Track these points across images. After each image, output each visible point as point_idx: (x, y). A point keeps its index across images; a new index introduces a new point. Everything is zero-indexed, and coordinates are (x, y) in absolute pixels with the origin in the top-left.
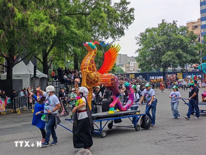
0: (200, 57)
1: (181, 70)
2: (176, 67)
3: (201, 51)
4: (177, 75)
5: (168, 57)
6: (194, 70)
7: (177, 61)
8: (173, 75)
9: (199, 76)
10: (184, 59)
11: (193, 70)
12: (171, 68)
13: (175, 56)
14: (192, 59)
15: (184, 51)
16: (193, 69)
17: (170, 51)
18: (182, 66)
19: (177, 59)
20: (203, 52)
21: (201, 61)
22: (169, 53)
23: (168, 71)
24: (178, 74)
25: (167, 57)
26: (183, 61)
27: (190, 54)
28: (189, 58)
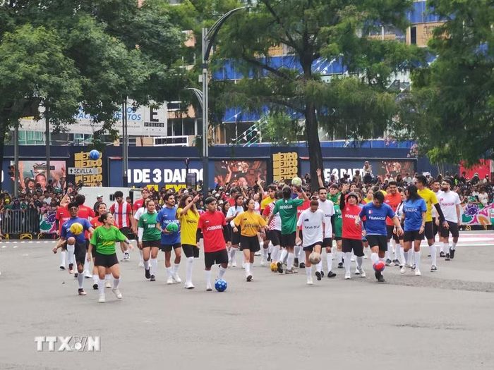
0: (199, 68)
1: (96, 134)
2: (68, 114)
3: (205, 33)
4: (70, 163)
5: (20, 60)
6: (170, 141)
7: (74, 86)
8: (52, 163)
9: (192, 171)
10: (112, 75)
11: (164, 141)
12: (41, 125)
13: (61, 55)
14: (153, 76)
15: (110, 31)
16: (162, 132)
17: (36, 26)
18: (103, 113)
19: (75, 70)
20: (213, 41)
21: (206, 89)
22: (29, 34)
23: (24, 141)
24: (78, 156)
25: (15, 56)
26: (104, 87)
27: (145, 48)
28: (142, 70)
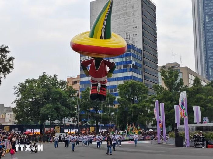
0: (77, 112)
1: (59, 123)
2: (54, 120)
4: (54, 128)
5: (46, 110)
7: (56, 115)
8: (51, 128)
9: (76, 130)
10: (62, 113)
12: (49, 122)
13: (53, 109)
14: (69, 113)
15: (62, 105)
16: (71, 123)
17: (49, 104)
18: (61, 120)
19: (56, 112)
20: (80, 107)
21: (79, 115)
22: (48, 106)
23: (46, 124)
24: (56, 127)
25: (46, 109)
26: (61, 115)
27: (68, 108)
28: (67, 112)
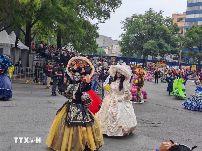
0: (180, 49)
1: (161, 59)
2: (156, 55)
3: (182, 43)
4: (156, 63)
5: (149, 46)
6: (173, 61)
7: (158, 51)
8: (153, 63)
9: (177, 67)
10: (165, 49)
12: (152, 57)
13: (156, 45)
14: (172, 50)
15: (165, 42)
16: (172, 60)
17: (153, 40)
18: (162, 56)
19: (158, 48)
20: (183, 45)
21: (181, 53)
22: (151, 41)
23: (149, 59)
24: (157, 62)
25: (149, 45)
26: (163, 51)
27: (171, 45)
